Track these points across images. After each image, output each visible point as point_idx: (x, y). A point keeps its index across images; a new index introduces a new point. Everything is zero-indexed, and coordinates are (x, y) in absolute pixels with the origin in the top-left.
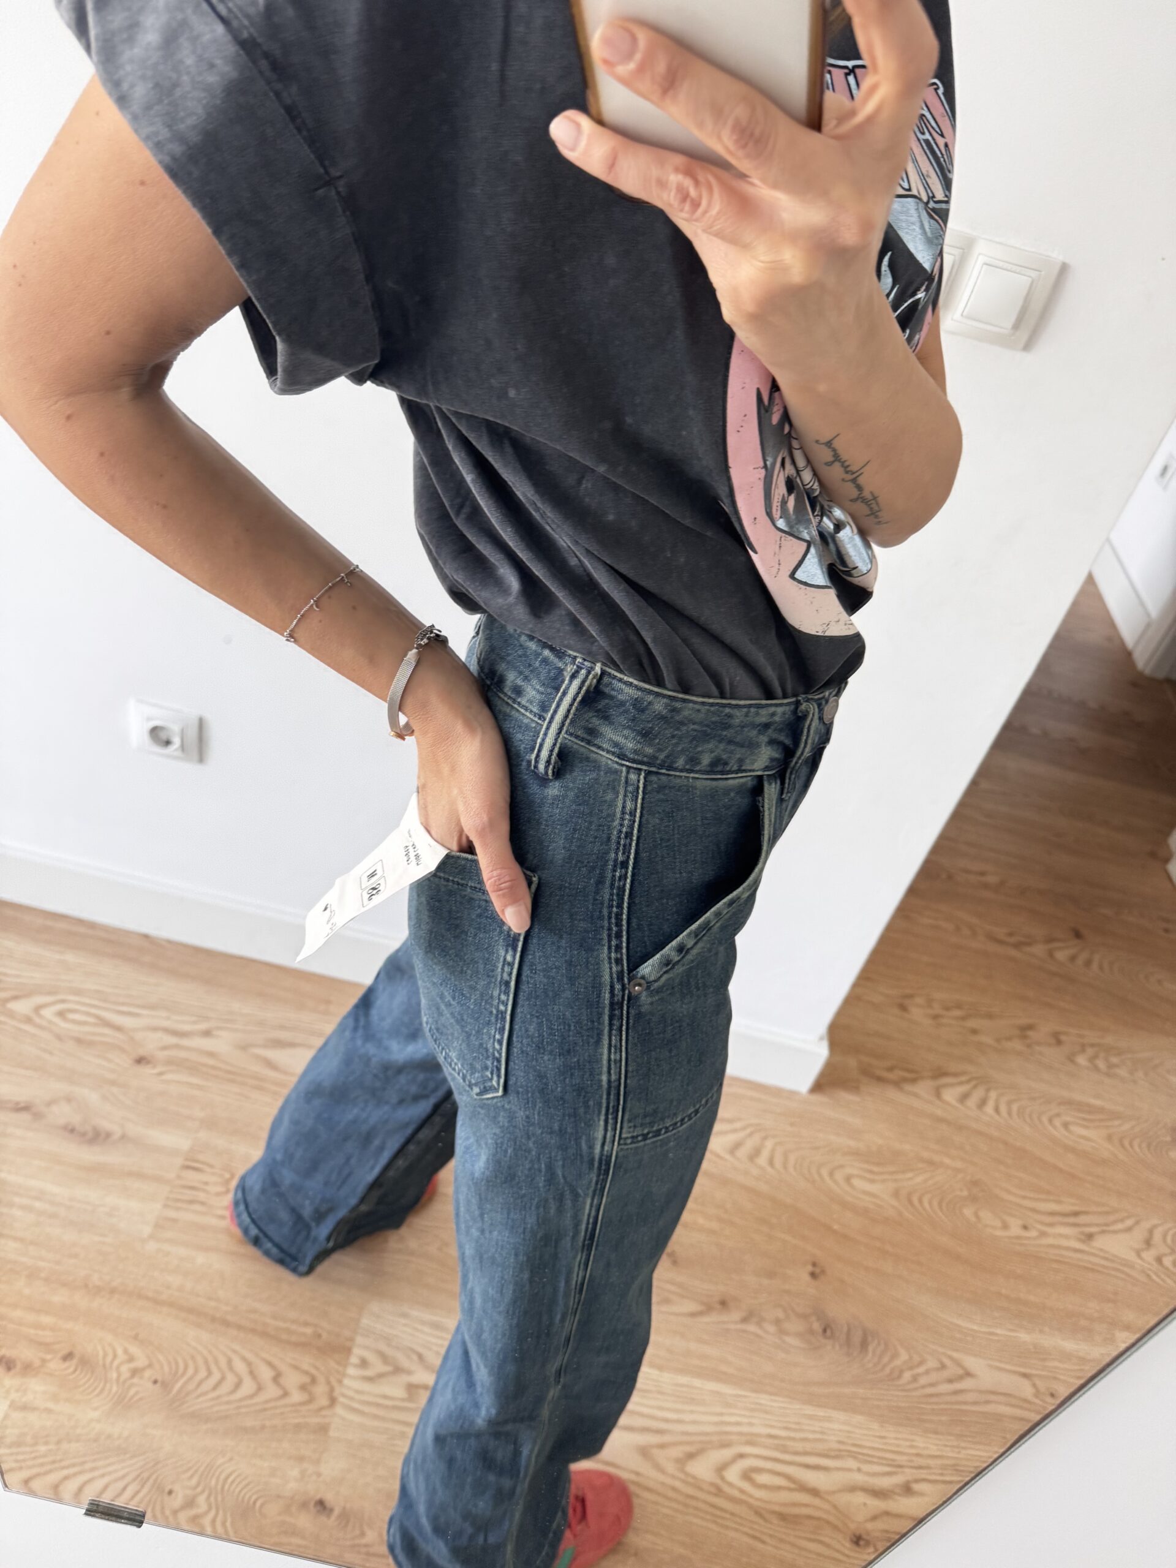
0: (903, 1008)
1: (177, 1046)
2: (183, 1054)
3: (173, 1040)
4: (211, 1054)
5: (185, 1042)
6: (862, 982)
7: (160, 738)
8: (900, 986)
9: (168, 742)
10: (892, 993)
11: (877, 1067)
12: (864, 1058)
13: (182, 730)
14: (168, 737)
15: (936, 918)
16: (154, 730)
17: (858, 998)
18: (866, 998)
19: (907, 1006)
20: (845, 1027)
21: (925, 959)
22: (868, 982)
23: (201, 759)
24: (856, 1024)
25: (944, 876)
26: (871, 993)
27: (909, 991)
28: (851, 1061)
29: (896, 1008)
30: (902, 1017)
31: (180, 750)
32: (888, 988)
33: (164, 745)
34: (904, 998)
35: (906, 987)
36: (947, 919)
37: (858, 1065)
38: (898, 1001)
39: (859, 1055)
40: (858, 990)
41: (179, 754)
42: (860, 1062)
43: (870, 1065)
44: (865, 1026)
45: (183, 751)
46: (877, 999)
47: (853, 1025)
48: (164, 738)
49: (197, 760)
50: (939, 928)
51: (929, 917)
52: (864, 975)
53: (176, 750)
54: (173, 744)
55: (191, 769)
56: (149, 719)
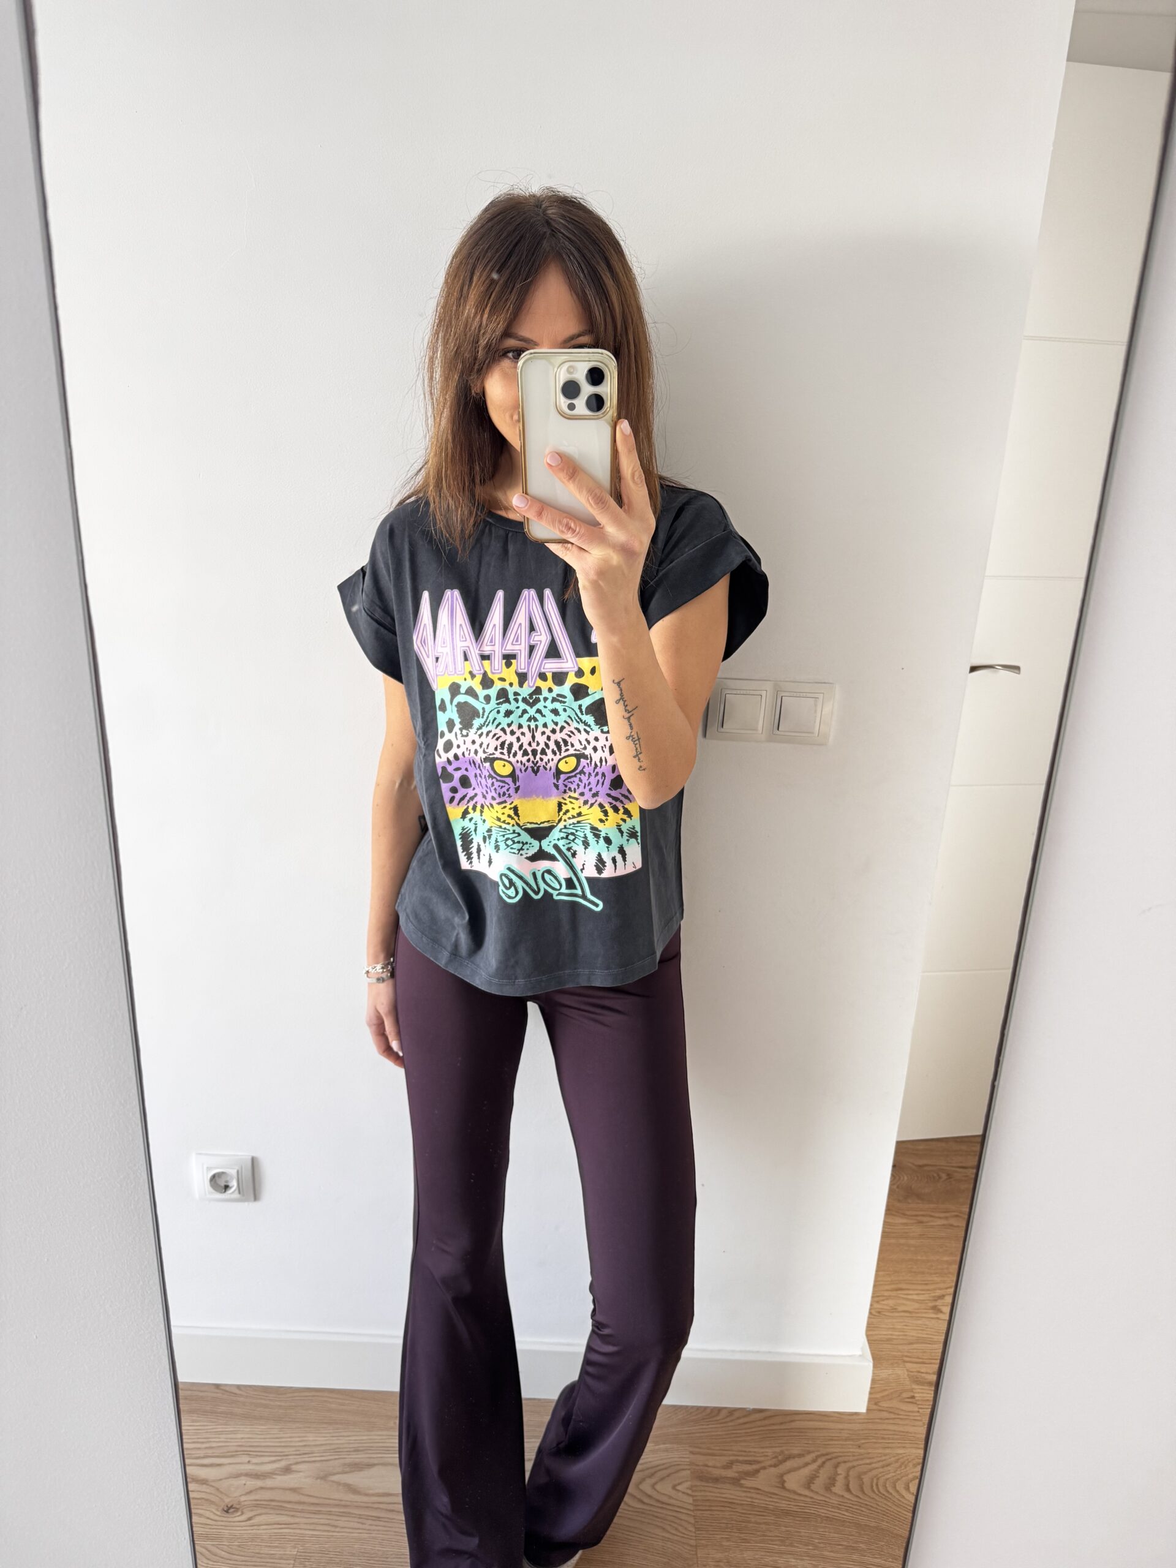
1: (262, 1488)
2: (267, 1495)
3: (259, 1483)
4: (294, 1490)
5: (269, 1483)
6: (894, 1293)
7: (219, 1183)
8: (928, 1290)
9: (226, 1187)
10: (921, 1297)
11: (927, 1373)
12: (914, 1367)
13: (238, 1172)
14: (227, 1182)
15: (946, 1218)
16: (214, 1178)
17: (894, 1310)
18: (900, 1308)
19: (941, 1307)
20: (888, 1340)
21: (946, 1258)
22: (899, 1292)
23: (256, 1197)
24: (899, 1335)
25: (944, 1176)
26: (905, 1302)
27: (938, 1293)
28: (900, 1372)
29: (931, 1311)
30: (938, 1318)
31: (237, 1191)
32: (917, 1294)
33: (224, 1191)
34: (936, 1300)
35: (935, 1289)
36: (957, 1216)
37: (908, 1375)
38: (931, 1304)
39: (908, 1365)
40: (891, 1302)
41: (236, 1195)
42: (908, 1370)
43: (919, 1372)
44: (906, 1335)
45: (239, 1193)
46: (911, 1306)
47: (894, 1337)
48: (223, 1184)
49: (253, 1199)
50: (952, 1225)
51: (940, 1218)
52: (893, 1286)
53: (233, 1192)
54: (231, 1188)
55: (248, 1208)
56: (209, 1169)
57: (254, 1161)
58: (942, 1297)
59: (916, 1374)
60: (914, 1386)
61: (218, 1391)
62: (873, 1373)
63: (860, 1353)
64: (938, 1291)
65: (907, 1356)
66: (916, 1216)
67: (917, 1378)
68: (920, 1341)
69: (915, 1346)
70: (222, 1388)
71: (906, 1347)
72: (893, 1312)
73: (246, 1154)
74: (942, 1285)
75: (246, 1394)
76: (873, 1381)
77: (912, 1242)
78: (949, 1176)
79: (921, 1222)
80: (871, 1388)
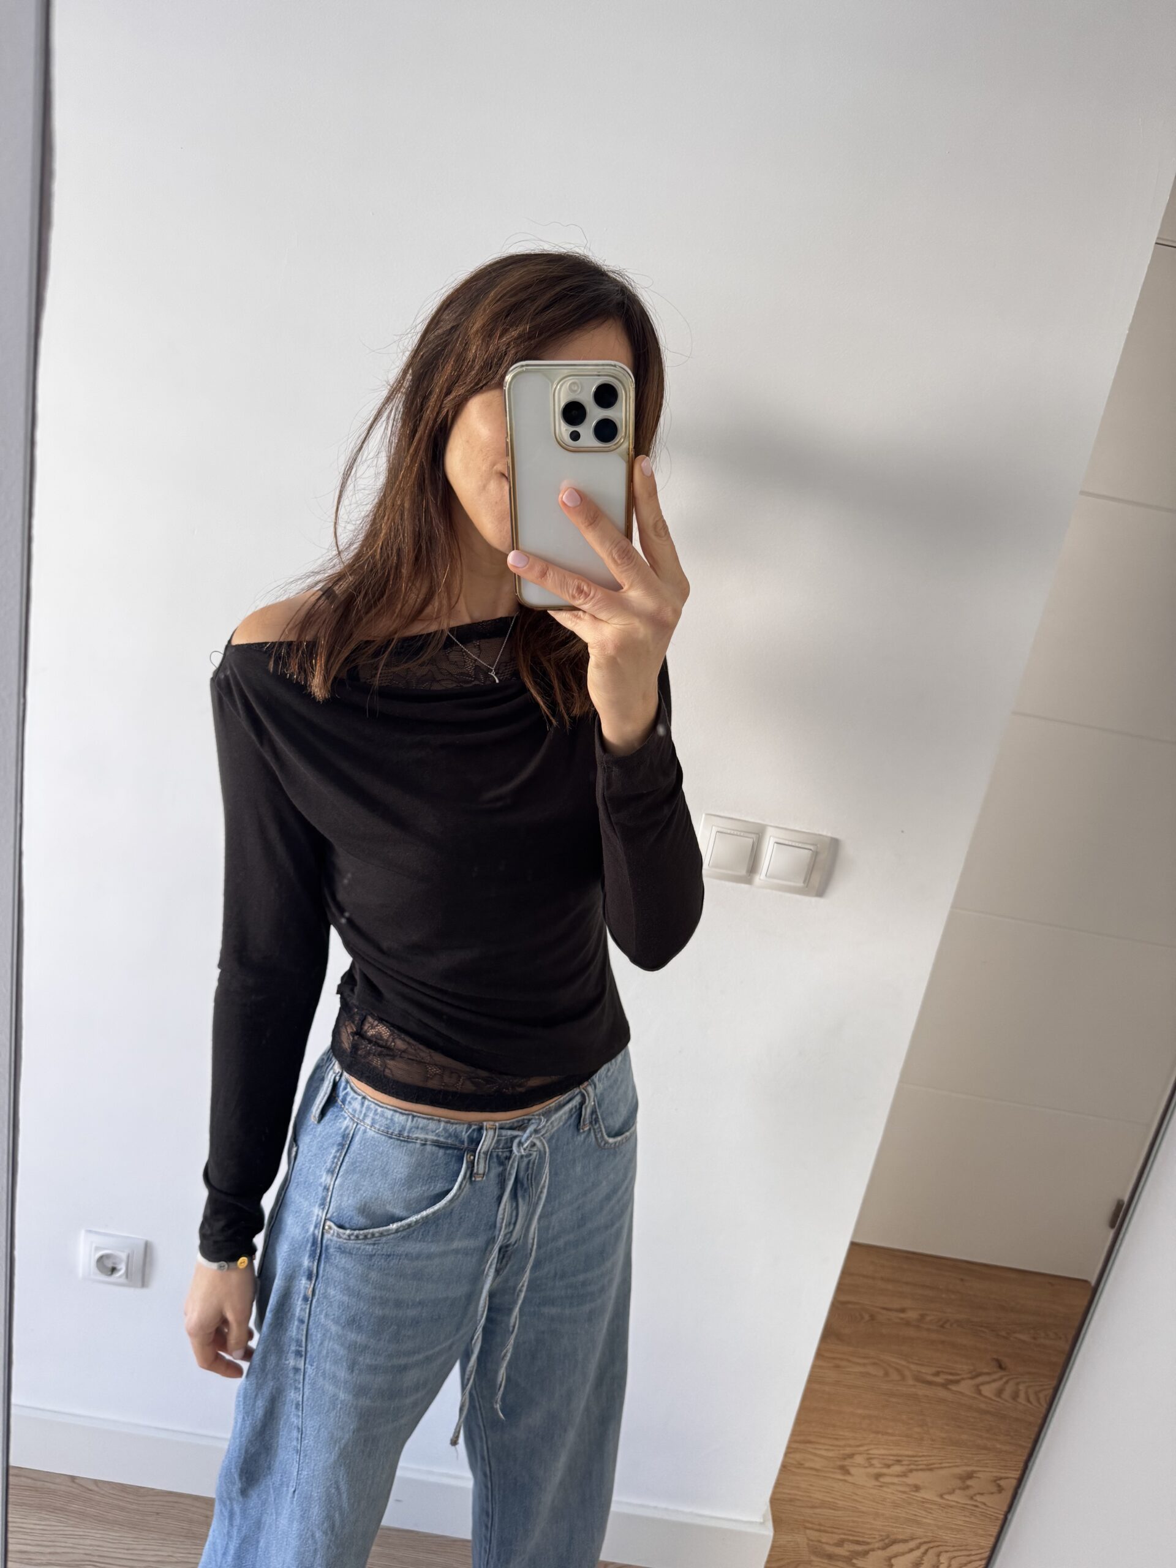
0: (845, 1470)
6: (801, 1446)
7: (107, 1266)
8: (837, 1446)
9: (114, 1270)
10: (830, 1454)
11: (827, 1543)
12: (813, 1534)
13: (128, 1257)
14: (114, 1263)
15: (864, 1365)
16: (101, 1260)
17: (800, 1465)
18: (807, 1465)
19: (848, 1468)
20: (791, 1500)
21: (860, 1411)
22: (808, 1445)
23: (144, 1283)
24: (801, 1496)
25: (867, 1317)
26: (812, 1457)
27: (848, 1451)
28: (801, 1539)
29: (839, 1471)
30: (845, 1481)
31: (124, 1277)
32: (826, 1450)
33: (109, 1273)
34: (845, 1459)
35: (845, 1446)
36: (874, 1364)
37: (808, 1544)
38: (839, 1463)
39: (808, 1531)
40: (798, 1456)
41: (123, 1280)
42: (809, 1539)
43: (820, 1541)
44: (810, 1497)
45: (127, 1277)
46: (818, 1464)
47: (798, 1497)
48: (110, 1265)
49: (140, 1283)
50: (868, 1374)
51: (858, 1364)
52: (802, 1438)
53: (120, 1277)
54: (119, 1270)
55: (134, 1294)
56: (97, 1249)
57: (148, 1248)
58: (851, 1456)
59: (816, 1543)
60: (813, 1558)
61: (75, 1485)
62: (774, 1541)
63: (762, 1521)
64: (848, 1449)
65: (808, 1522)
66: (834, 1358)
67: (816, 1548)
68: (823, 1505)
69: (818, 1511)
70: (77, 1481)
71: (809, 1511)
72: (799, 1468)
73: (140, 1236)
74: (852, 1442)
75: (102, 1492)
76: (773, 1548)
77: (827, 1388)
78: (872, 1317)
79: (837, 1367)
80: (770, 1556)
